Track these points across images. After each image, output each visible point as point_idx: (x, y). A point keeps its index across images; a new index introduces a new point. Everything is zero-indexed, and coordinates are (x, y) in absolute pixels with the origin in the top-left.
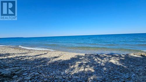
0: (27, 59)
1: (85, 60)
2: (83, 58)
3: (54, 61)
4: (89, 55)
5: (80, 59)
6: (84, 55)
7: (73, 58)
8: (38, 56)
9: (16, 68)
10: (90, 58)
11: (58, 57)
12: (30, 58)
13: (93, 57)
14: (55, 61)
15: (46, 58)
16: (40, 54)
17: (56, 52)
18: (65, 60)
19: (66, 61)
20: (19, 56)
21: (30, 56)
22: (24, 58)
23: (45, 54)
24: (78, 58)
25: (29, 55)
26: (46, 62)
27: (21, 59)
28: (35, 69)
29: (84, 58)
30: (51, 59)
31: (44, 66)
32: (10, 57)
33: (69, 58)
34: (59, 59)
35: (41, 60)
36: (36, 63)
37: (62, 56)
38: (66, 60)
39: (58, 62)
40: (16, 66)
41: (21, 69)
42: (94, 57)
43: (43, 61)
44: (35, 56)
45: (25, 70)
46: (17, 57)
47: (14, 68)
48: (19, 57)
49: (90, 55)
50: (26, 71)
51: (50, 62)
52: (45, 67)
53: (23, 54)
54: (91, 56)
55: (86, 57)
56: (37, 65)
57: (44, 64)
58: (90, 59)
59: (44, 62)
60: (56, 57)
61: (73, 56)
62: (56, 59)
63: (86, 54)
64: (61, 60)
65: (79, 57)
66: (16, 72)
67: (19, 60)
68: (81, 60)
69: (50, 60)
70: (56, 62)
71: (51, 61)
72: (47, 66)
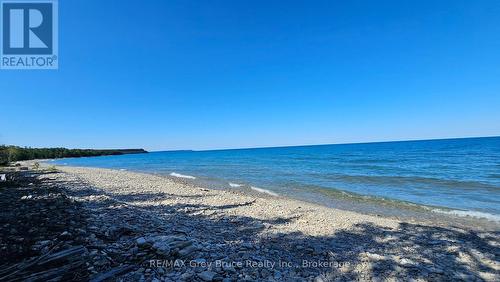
0: (200, 216)
1: (403, 251)
2: (389, 238)
3: (275, 232)
4: (420, 230)
5: (378, 240)
6: (393, 224)
7: (343, 232)
8: (230, 210)
9: (180, 237)
10: (429, 245)
11: (288, 220)
12: (209, 212)
13: (443, 244)
14: (280, 234)
15: (251, 219)
16: (233, 203)
17: (282, 203)
18: (315, 235)
19: (319, 239)
20: (183, 202)
21: (208, 208)
22: (194, 211)
23: (247, 204)
24: (367, 237)
25: (205, 204)
26: (251, 231)
27: (189, 212)
28: (222, 250)
29: (394, 238)
30: (267, 225)
31: (246, 244)
32: (166, 203)
33: (331, 233)
34: (291, 228)
35: (237, 224)
36: (223, 231)
37: (300, 220)
38: (317, 238)
39: (287, 240)
40: (179, 233)
41: (191, 244)
42: (452, 244)
43: (242, 228)
44: (219, 208)
45: (200, 247)
46: (180, 206)
47: (175, 237)
48: (184, 206)
49: (430, 231)
50: (200, 250)
51: (263, 233)
52: (248, 249)
53: (192, 197)
54: (435, 236)
55: (406, 238)
56: (226, 236)
57: (245, 240)
58: (428, 251)
59: (245, 231)
60: (281, 221)
61: (347, 226)
62: (281, 229)
63: (404, 225)
64: (299, 233)
65: (371, 231)
66: (181, 248)
67: (185, 216)
68: (382, 246)
69: (263, 228)
70: (281, 237)
71: (265, 231)
72: (254, 248)
